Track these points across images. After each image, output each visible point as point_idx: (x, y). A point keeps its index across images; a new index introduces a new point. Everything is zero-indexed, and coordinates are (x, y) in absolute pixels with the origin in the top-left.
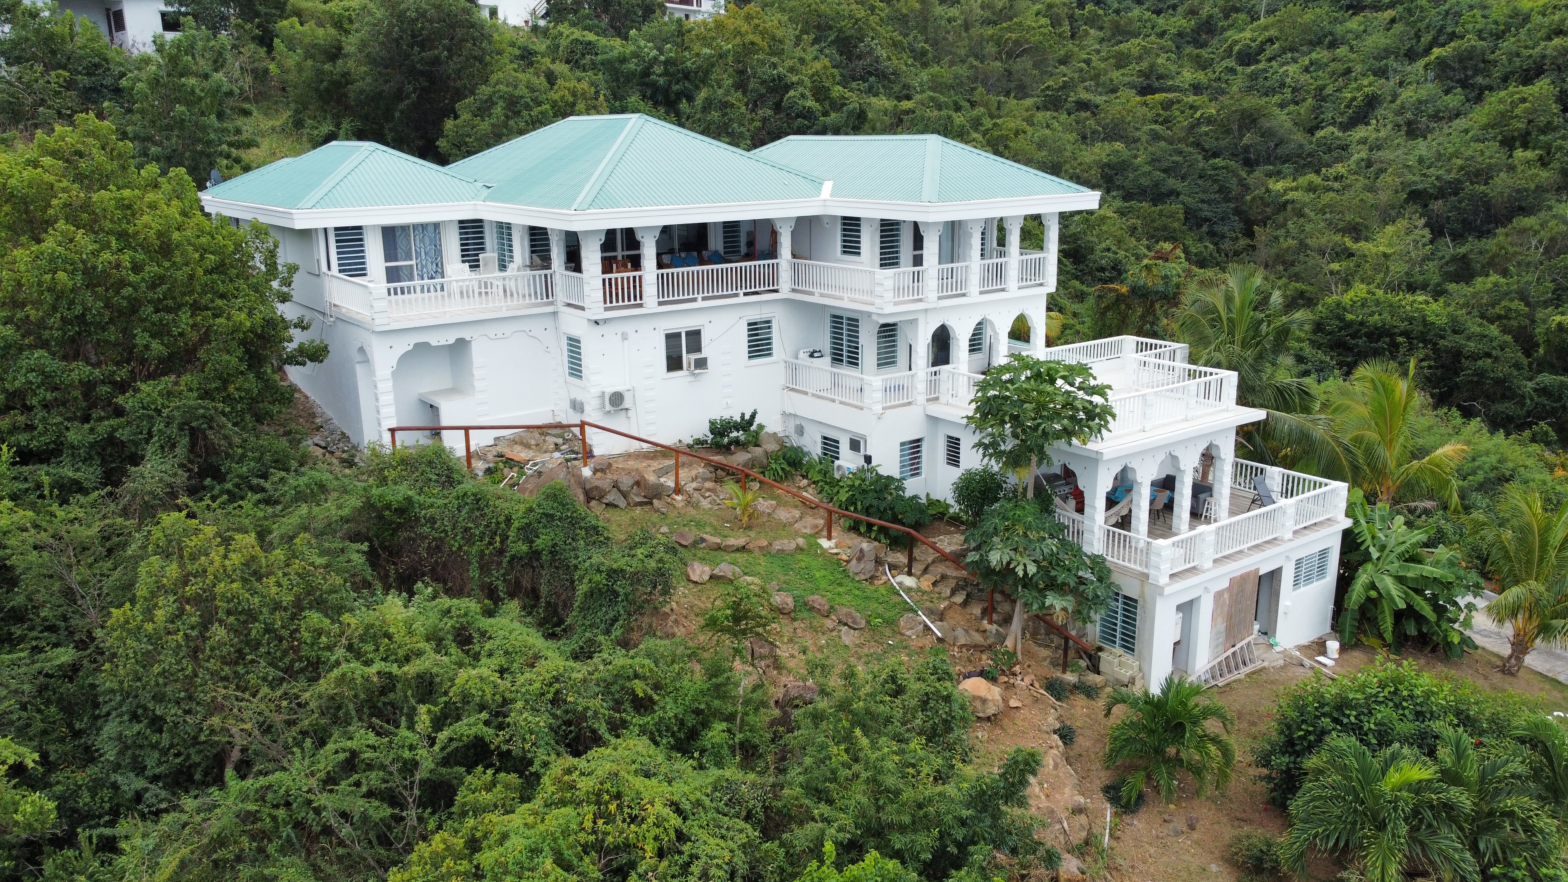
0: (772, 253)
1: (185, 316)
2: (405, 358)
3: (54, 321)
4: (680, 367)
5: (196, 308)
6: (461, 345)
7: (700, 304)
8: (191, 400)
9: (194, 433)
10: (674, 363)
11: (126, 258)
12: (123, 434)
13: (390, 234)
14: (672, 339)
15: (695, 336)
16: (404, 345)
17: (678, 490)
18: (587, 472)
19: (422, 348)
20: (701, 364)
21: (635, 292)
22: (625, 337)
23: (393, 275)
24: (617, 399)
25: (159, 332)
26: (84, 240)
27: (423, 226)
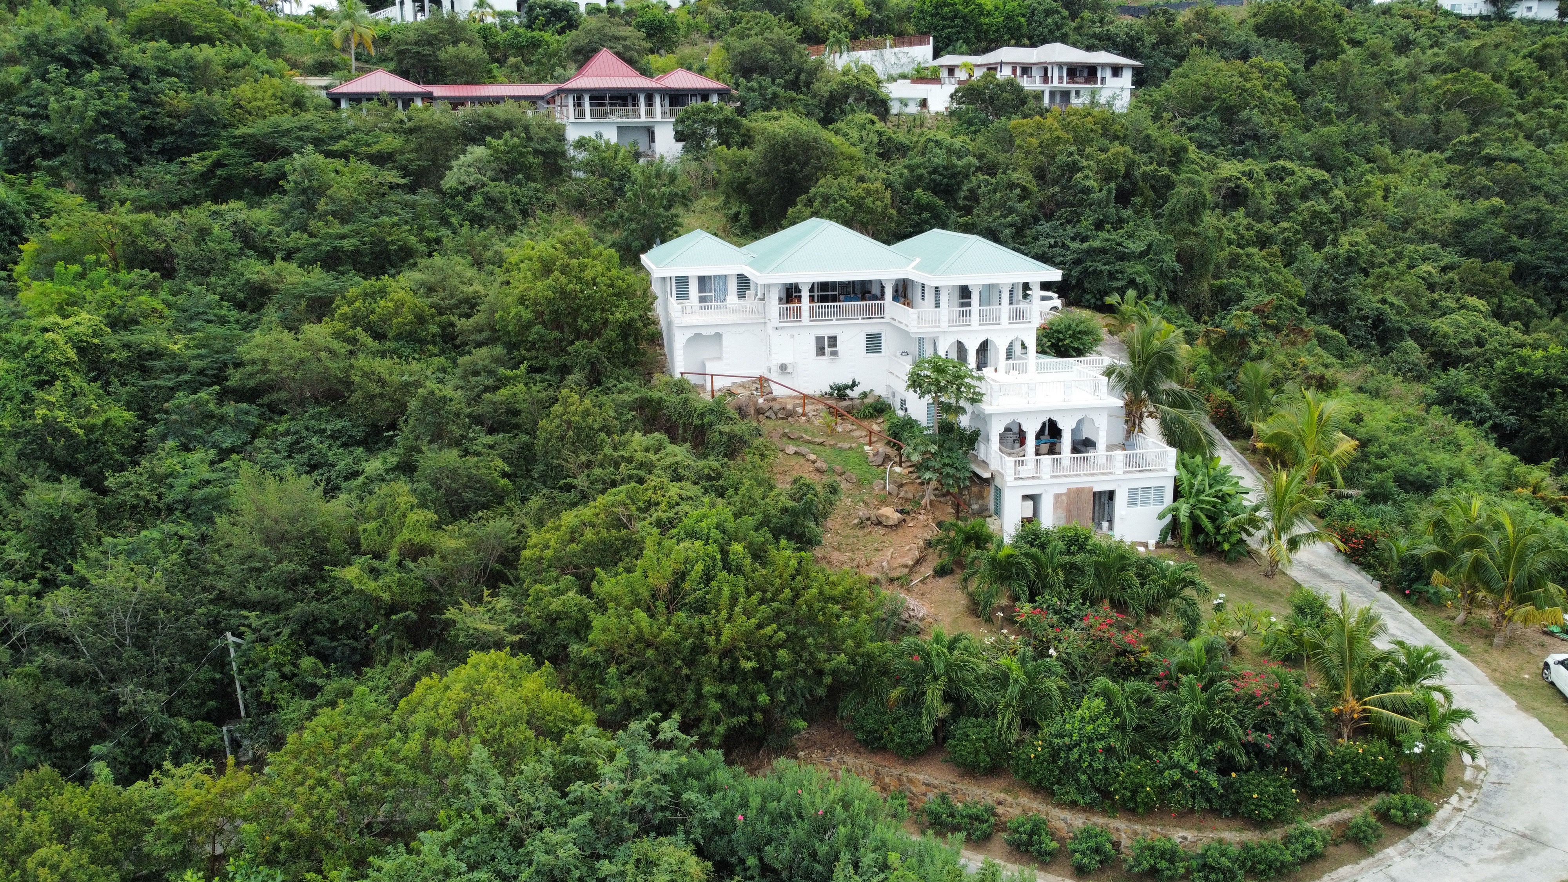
0: (882, 297)
1: (598, 314)
2: (690, 340)
3: (547, 312)
4: (823, 354)
5: (603, 310)
6: (718, 336)
7: (834, 322)
8: (594, 350)
9: (593, 365)
10: (820, 351)
11: (578, 287)
12: (568, 363)
13: (703, 281)
14: (819, 340)
15: (833, 341)
16: (690, 334)
17: (804, 415)
18: (761, 401)
19: (698, 336)
20: (834, 354)
21: (798, 313)
22: (792, 336)
23: (702, 300)
24: (783, 368)
25: (587, 320)
26: (563, 279)
27: (720, 276)
